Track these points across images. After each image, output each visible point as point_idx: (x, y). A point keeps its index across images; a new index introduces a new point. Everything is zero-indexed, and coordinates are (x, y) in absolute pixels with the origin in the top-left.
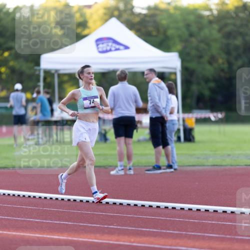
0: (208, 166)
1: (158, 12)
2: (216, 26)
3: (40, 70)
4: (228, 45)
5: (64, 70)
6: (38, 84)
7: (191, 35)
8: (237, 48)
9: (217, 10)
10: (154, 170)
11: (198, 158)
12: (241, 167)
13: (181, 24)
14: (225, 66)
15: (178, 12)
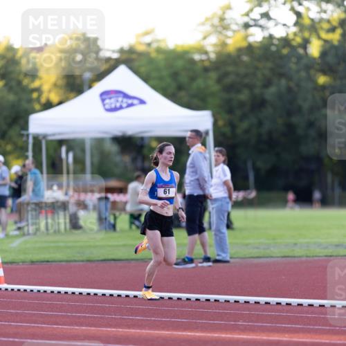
1: (134, 56)
2: (213, 75)
3: (28, 135)
4: (229, 101)
5: (54, 135)
6: (26, 154)
7: (180, 88)
8: (242, 104)
9: (214, 52)
10: (184, 264)
12: (321, 258)
13: (165, 73)
14: (227, 130)
15: (161, 57)
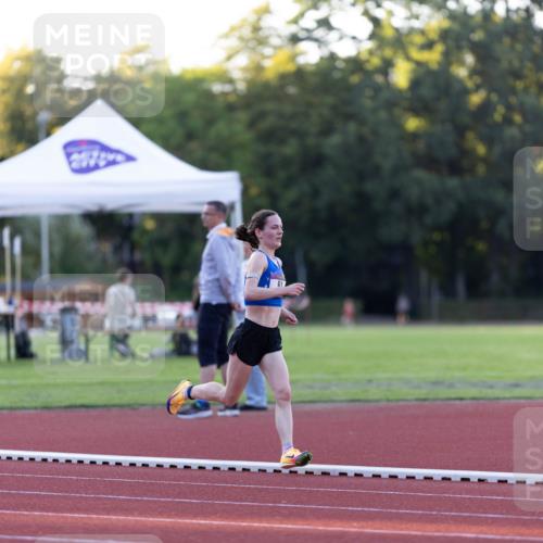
0: (341, 401)
2: (242, 116)
4: (267, 157)
7: (190, 136)
8: (287, 162)
9: (244, 80)
10: (196, 412)
11: (310, 387)
